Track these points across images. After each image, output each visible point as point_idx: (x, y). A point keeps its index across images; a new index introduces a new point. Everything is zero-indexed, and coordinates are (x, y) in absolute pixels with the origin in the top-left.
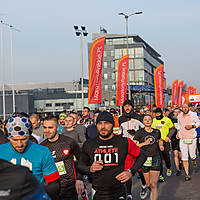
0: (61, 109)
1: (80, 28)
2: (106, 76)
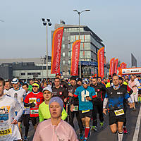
0: (32, 77)
1: (46, 20)
2: (64, 54)
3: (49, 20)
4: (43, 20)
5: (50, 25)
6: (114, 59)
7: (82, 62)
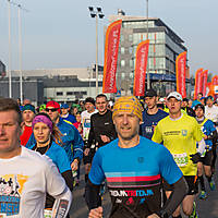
0: (73, 98)
1: (95, 10)
3: (99, 10)
4: (91, 9)
5: (101, 16)
6: (201, 70)
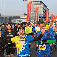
0: (19, 22)
2: (32, 13)
5: (26, 0)
6: (52, 15)
7: (39, 16)
